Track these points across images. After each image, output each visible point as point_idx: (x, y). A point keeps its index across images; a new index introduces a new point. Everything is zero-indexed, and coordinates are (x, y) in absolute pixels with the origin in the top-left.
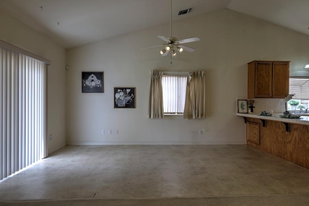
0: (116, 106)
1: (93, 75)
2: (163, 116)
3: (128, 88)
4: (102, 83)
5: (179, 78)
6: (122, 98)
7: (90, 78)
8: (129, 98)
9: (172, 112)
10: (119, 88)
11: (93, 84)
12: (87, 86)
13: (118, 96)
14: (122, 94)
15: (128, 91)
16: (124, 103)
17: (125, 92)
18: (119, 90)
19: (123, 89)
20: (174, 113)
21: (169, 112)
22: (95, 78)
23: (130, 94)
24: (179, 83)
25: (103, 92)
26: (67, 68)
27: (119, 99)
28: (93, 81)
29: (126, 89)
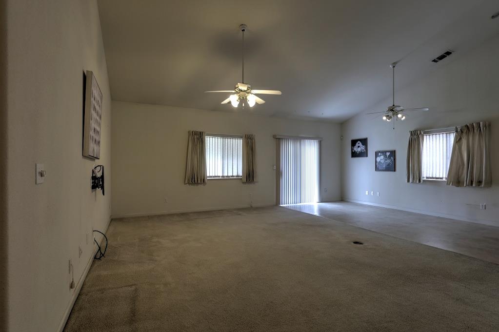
0: (377, 169)
1: (359, 142)
2: (422, 181)
3: (387, 152)
4: (366, 149)
5: (448, 135)
6: (382, 161)
7: (357, 145)
8: (388, 161)
9: (438, 176)
10: (379, 152)
11: (359, 150)
12: (355, 152)
13: (378, 159)
14: (382, 157)
15: (388, 154)
16: (384, 166)
17: (385, 156)
18: (380, 154)
19: (384, 153)
20: (442, 178)
21: (434, 176)
22: (360, 144)
23: (390, 156)
24: (448, 141)
25: (367, 156)
26: (342, 138)
27: (380, 162)
28: (359, 147)
29: (386, 152)
